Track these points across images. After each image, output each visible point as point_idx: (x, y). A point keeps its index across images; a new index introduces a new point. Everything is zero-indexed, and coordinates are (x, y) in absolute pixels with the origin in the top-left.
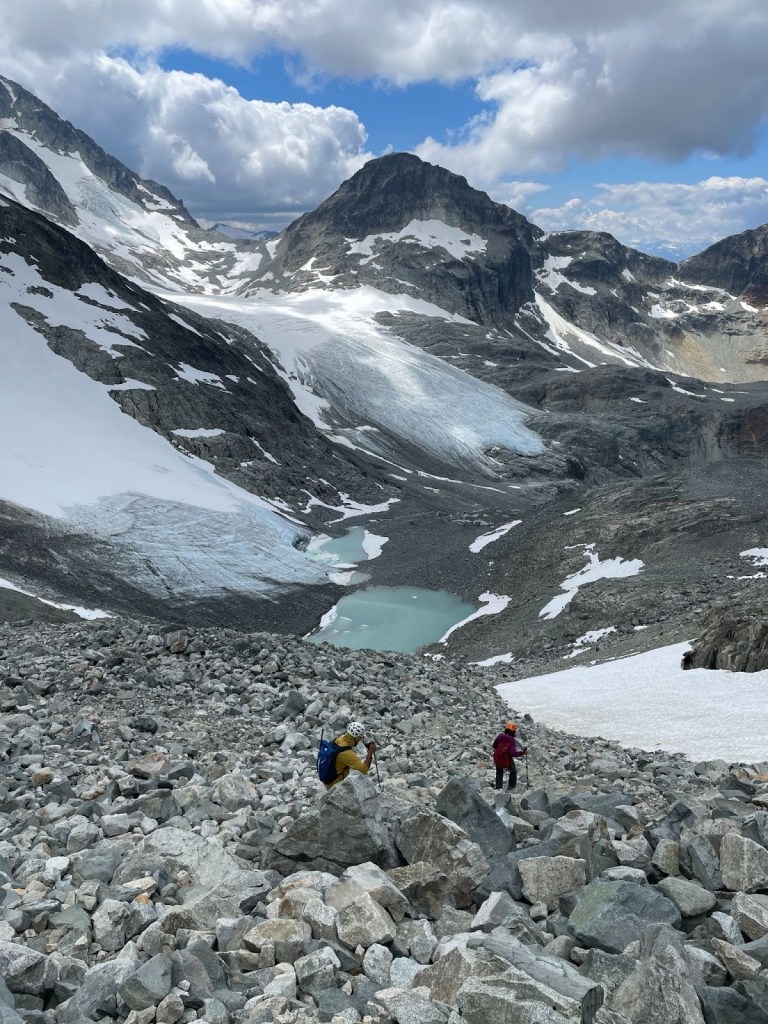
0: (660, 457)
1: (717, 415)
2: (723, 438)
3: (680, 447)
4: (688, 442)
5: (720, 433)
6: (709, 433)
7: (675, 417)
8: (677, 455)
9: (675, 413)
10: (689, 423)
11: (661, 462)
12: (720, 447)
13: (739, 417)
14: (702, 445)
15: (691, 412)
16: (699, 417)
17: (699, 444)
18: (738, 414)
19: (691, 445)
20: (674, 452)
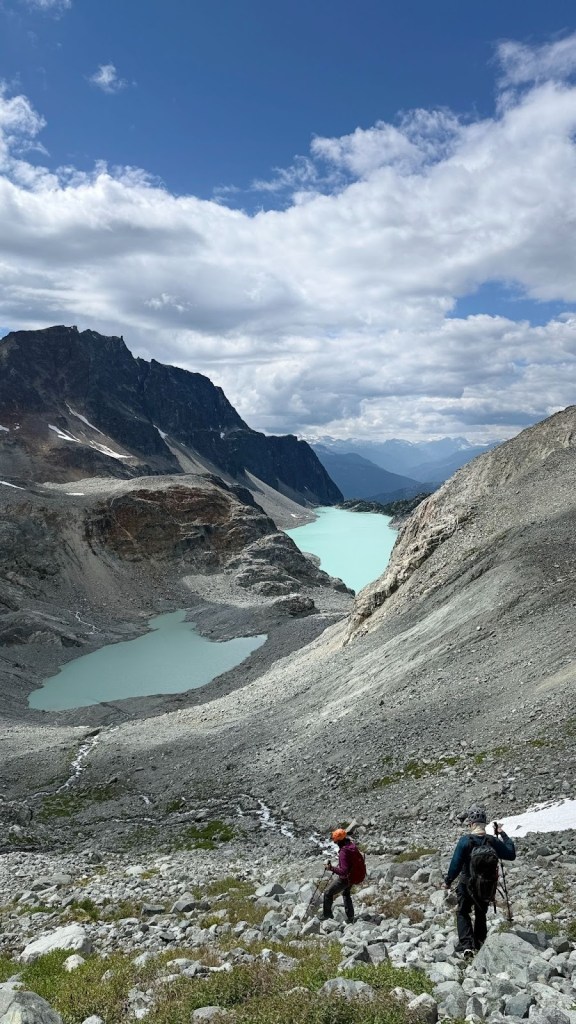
0: (22, 580)
1: (75, 512)
2: (94, 541)
3: (43, 562)
4: (52, 552)
5: (88, 536)
6: (74, 535)
7: (23, 519)
8: (43, 573)
9: (20, 511)
10: (44, 525)
11: (25, 587)
12: (94, 553)
13: (103, 512)
14: (71, 554)
15: (42, 510)
16: (55, 516)
17: (67, 553)
18: (100, 508)
19: (56, 555)
20: (37, 569)
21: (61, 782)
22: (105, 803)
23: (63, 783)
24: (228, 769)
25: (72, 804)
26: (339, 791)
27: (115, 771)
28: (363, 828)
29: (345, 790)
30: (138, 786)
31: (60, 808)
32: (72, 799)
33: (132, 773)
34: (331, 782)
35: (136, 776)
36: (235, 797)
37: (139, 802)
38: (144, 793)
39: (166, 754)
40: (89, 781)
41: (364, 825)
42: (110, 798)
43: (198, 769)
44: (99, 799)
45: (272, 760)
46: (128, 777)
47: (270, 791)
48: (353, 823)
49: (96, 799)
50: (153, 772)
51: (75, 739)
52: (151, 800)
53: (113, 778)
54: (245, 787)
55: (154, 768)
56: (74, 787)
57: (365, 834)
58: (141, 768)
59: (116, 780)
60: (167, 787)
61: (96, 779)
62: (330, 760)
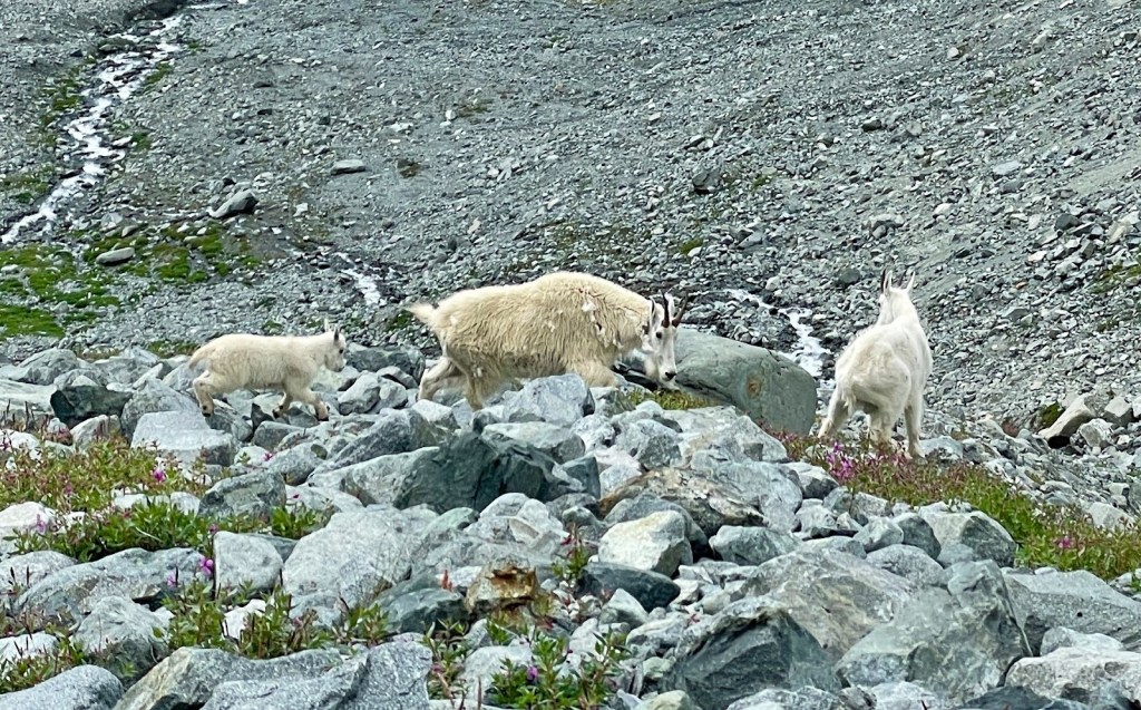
21: (22, 199)
22: (202, 291)
23: (28, 203)
24: (699, 191)
25: (69, 287)
26: (1076, 299)
27: (250, 167)
28: (1102, 427)
29: (1101, 296)
30: (338, 234)
31: (17, 301)
32: (69, 271)
33: (317, 180)
34: (1062, 266)
35: (336, 192)
36: (703, 300)
37: (338, 297)
38: (358, 260)
39: (464, 112)
40: (138, 201)
41: (1108, 417)
42: (224, 273)
43: (581, 182)
44: (181, 277)
45: (879, 170)
46: (298, 194)
47: (842, 286)
48: (1075, 406)
49: (164, 273)
50: (404, 183)
51: (83, 23)
52: (387, 292)
53: (236, 198)
54: (756, 263)
55: (410, 168)
56: (79, 224)
57: (1104, 446)
58: (355, 163)
59: (249, 207)
60: (453, 246)
61: (170, 196)
62: (1082, 187)
